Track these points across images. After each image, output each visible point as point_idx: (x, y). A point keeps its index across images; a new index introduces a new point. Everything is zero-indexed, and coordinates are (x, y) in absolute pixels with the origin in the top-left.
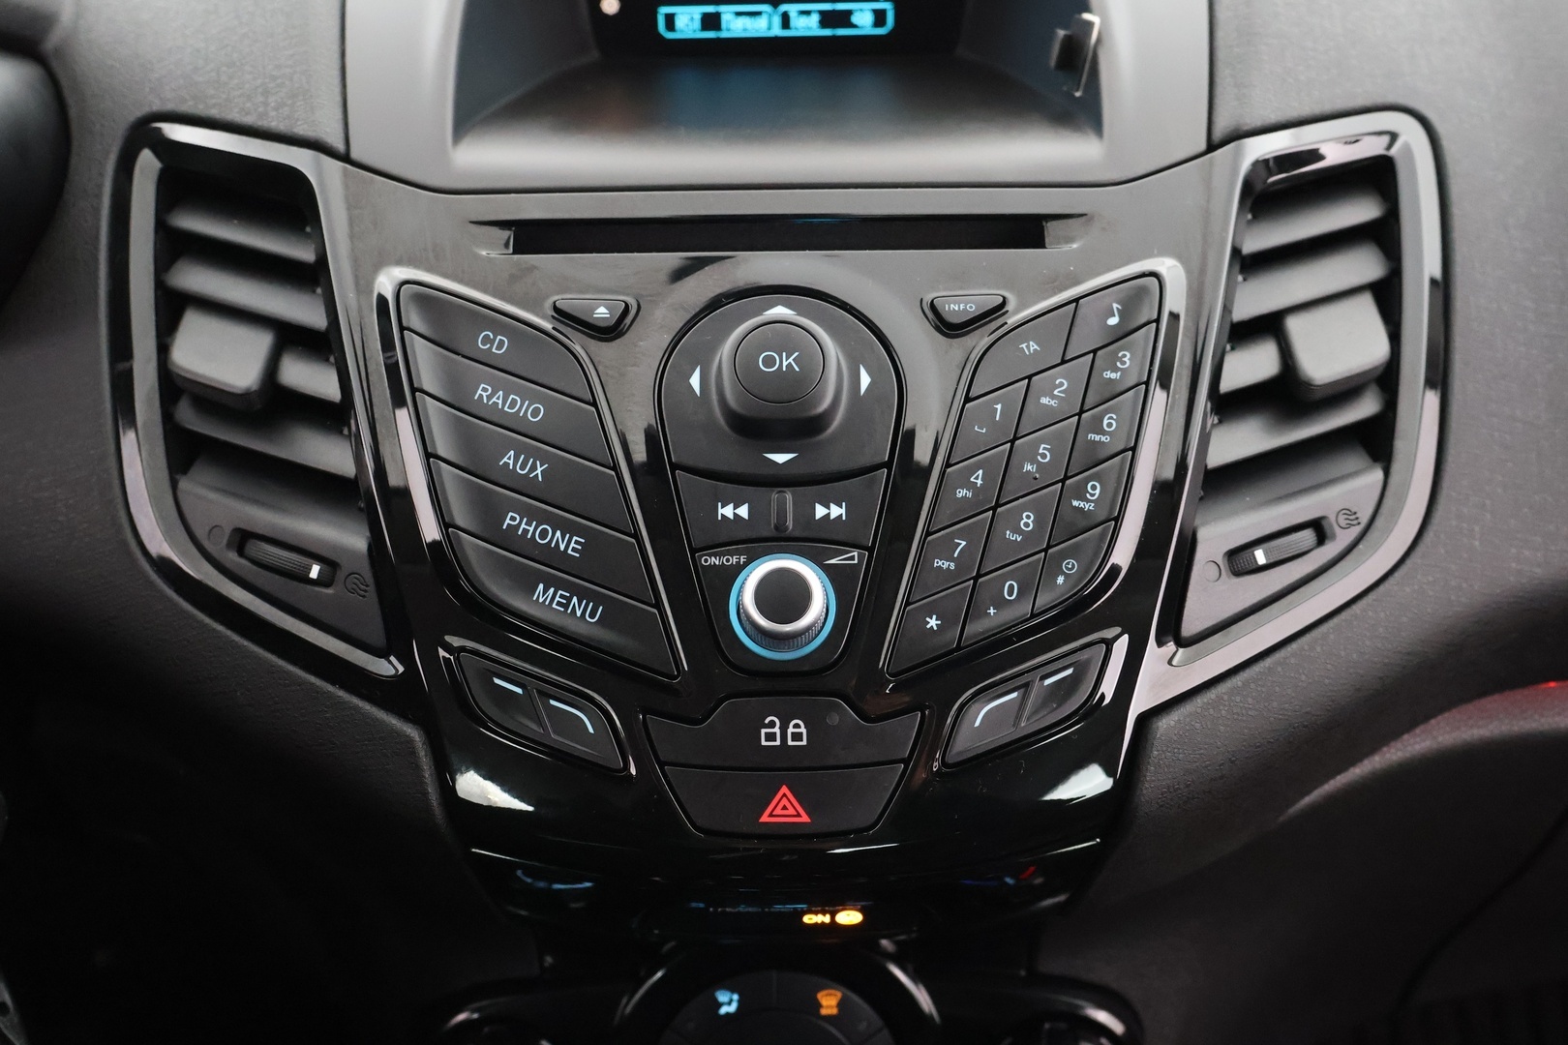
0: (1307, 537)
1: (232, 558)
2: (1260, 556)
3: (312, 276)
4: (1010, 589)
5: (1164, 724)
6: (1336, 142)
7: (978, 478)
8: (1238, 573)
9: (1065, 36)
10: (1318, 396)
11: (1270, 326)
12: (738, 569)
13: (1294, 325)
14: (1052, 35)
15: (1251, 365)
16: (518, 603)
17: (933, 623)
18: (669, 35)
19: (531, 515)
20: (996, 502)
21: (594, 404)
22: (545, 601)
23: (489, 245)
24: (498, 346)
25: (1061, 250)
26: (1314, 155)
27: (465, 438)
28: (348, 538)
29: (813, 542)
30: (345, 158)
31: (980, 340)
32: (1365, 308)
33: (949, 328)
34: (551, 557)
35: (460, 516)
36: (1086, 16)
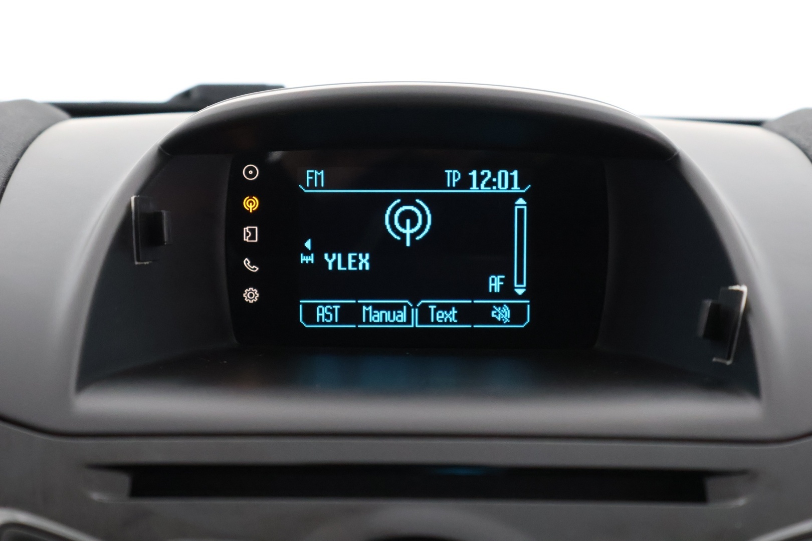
9: (712, 305)
14: (699, 305)
25: (725, 506)
36: (734, 287)
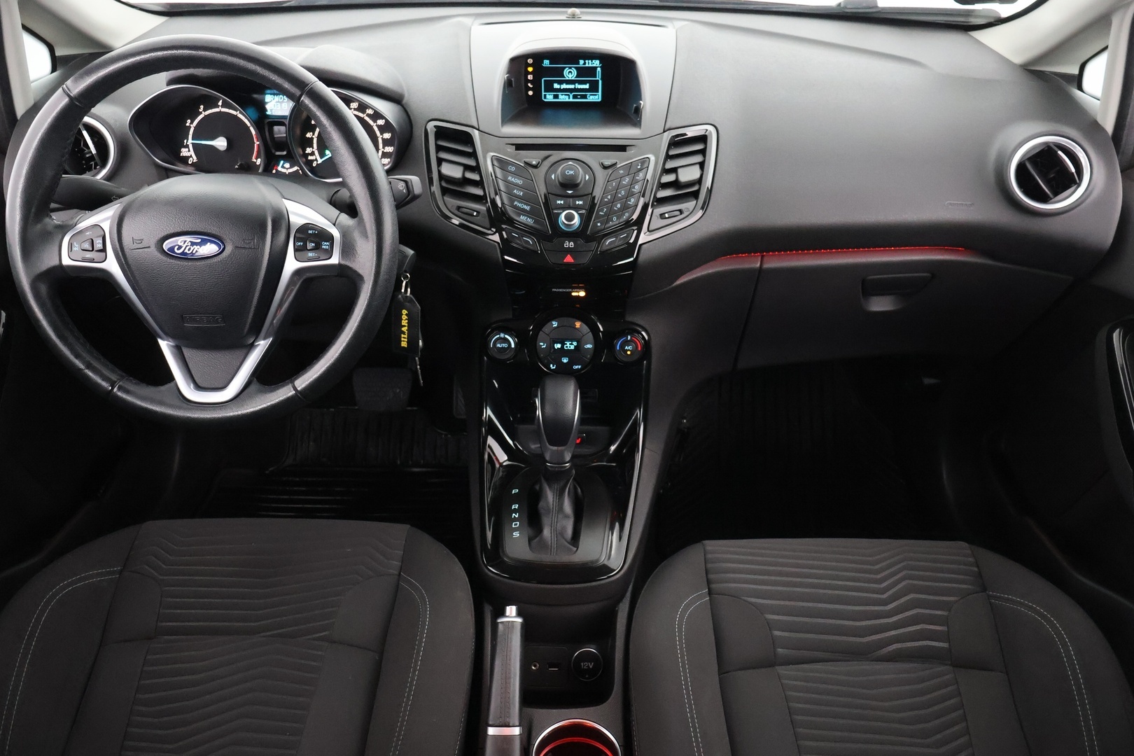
0: (678, 213)
1: (456, 212)
2: (667, 215)
3: (473, 155)
4: (615, 219)
5: (644, 246)
6: (691, 132)
7: (609, 197)
8: (662, 218)
9: (636, 106)
10: (683, 184)
11: (674, 170)
12: (561, 213)
13: (679, 170)
14: (633, 106)
15: (671, 178)
16: (517, 219)
17: (599, 224)
18: (545, 100)
19: (520, 202)
20: (613, 201)
21: (532, 181)
22: (523, 219)
23: (511, 148)
24: (513, 169)
25: (630, 152)
26: (685, 135)
27: (507, 187)
28: (482, 208)
29: (576, 208)
30: (478, 130)
31: (610, 171)
32: (697, 167)
33: (605, 168)
34: (524, 210)
35: (506, 201)
36: (641, 102)
